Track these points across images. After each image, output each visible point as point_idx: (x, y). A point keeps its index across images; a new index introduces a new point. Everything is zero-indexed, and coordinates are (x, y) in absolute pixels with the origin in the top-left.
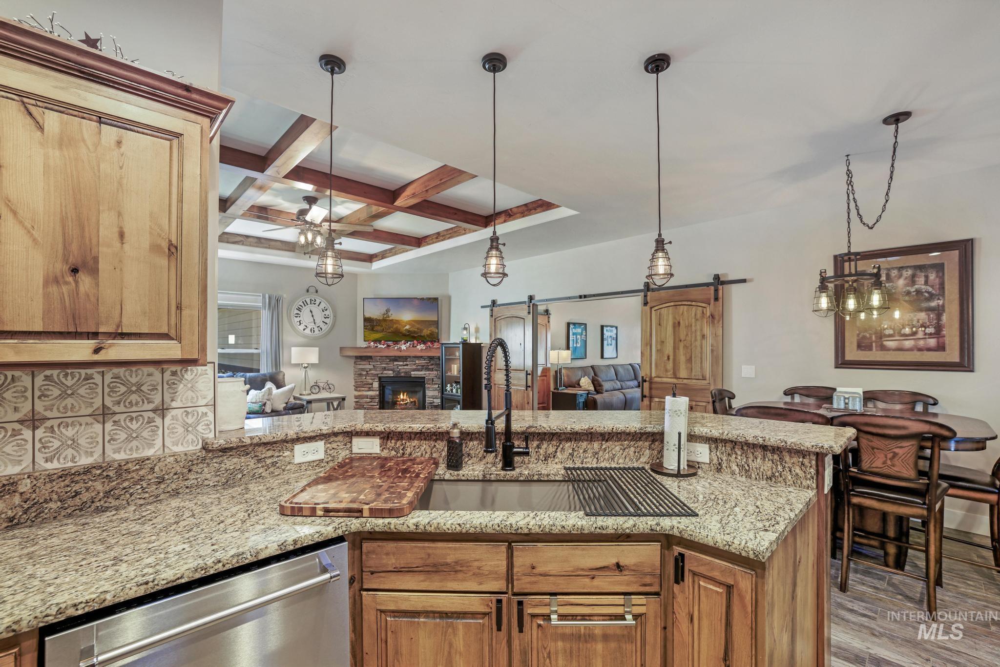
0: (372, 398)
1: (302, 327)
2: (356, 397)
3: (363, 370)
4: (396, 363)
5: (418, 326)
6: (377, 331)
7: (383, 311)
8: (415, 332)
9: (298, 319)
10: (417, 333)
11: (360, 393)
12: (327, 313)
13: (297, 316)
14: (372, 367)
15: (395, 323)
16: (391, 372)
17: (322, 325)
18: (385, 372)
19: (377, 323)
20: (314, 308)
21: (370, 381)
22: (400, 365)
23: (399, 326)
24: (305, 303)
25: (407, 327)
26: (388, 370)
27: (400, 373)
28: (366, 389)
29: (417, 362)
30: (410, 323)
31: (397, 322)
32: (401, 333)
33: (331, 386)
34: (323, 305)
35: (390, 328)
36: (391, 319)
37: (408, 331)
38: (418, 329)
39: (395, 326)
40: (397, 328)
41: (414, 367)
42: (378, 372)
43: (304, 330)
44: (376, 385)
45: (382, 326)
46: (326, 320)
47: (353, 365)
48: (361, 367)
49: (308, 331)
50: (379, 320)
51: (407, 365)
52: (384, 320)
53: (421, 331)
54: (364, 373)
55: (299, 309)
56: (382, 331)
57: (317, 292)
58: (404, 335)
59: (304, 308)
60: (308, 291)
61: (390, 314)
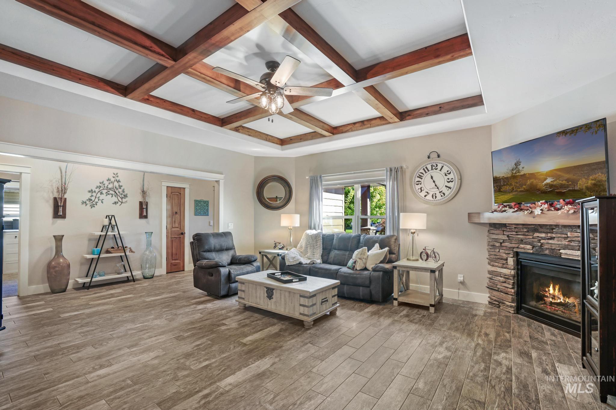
0: (506, 277)
1: (423, 194)
2: (490, 272)
3: (496, 240)
4: (536, 234)
5: (567, 176)
6: (505, 192)
7: (512, 165)
8: (562, 186)
9: (419, 186)
10: (568, 186)
11: (493, 269)
12: (451, 176)
13: (419, 183)
14: (505, 238)
15: (529, 178)
16: (529, 247)
17: (445, 190)
18: (522, 246)
19: (504, 181)
20: (435, 174)
21: (505, 256)
22: (544, 239)
23: (535, 182)
24: (426, 170)
25: (549, 180)
26: (526, 243)
27: (543, 250)
28: (500, 265)
29: (569, 234)
30: (552, 174)
31: (532, 176)
32: (539, 190)
33: (436, 254)
34: (445, 169)
35: (521, 185)
36: (522, 173)
37: (551, 186)
38: (568, 180)
39: (529, 182)
40: (532, 184)
41: (565, 242)
42: (513, 245)
43: (425, 196)
44: (511, 261)
45: (511, 185)
46: (449, 185)
47: (487, 233)
48: (494, 236)
49: (429, 197)
50: (507, 178)
51: (552, 238)
52: (514, 177)
53: (575, 182)
54: (498, 244)
55: (420, 177)
56: (512, 191)
57: (439, 156)
58: (544, 192)
59: (425, 175)
60: (429, 157)
61: (520, 168)
